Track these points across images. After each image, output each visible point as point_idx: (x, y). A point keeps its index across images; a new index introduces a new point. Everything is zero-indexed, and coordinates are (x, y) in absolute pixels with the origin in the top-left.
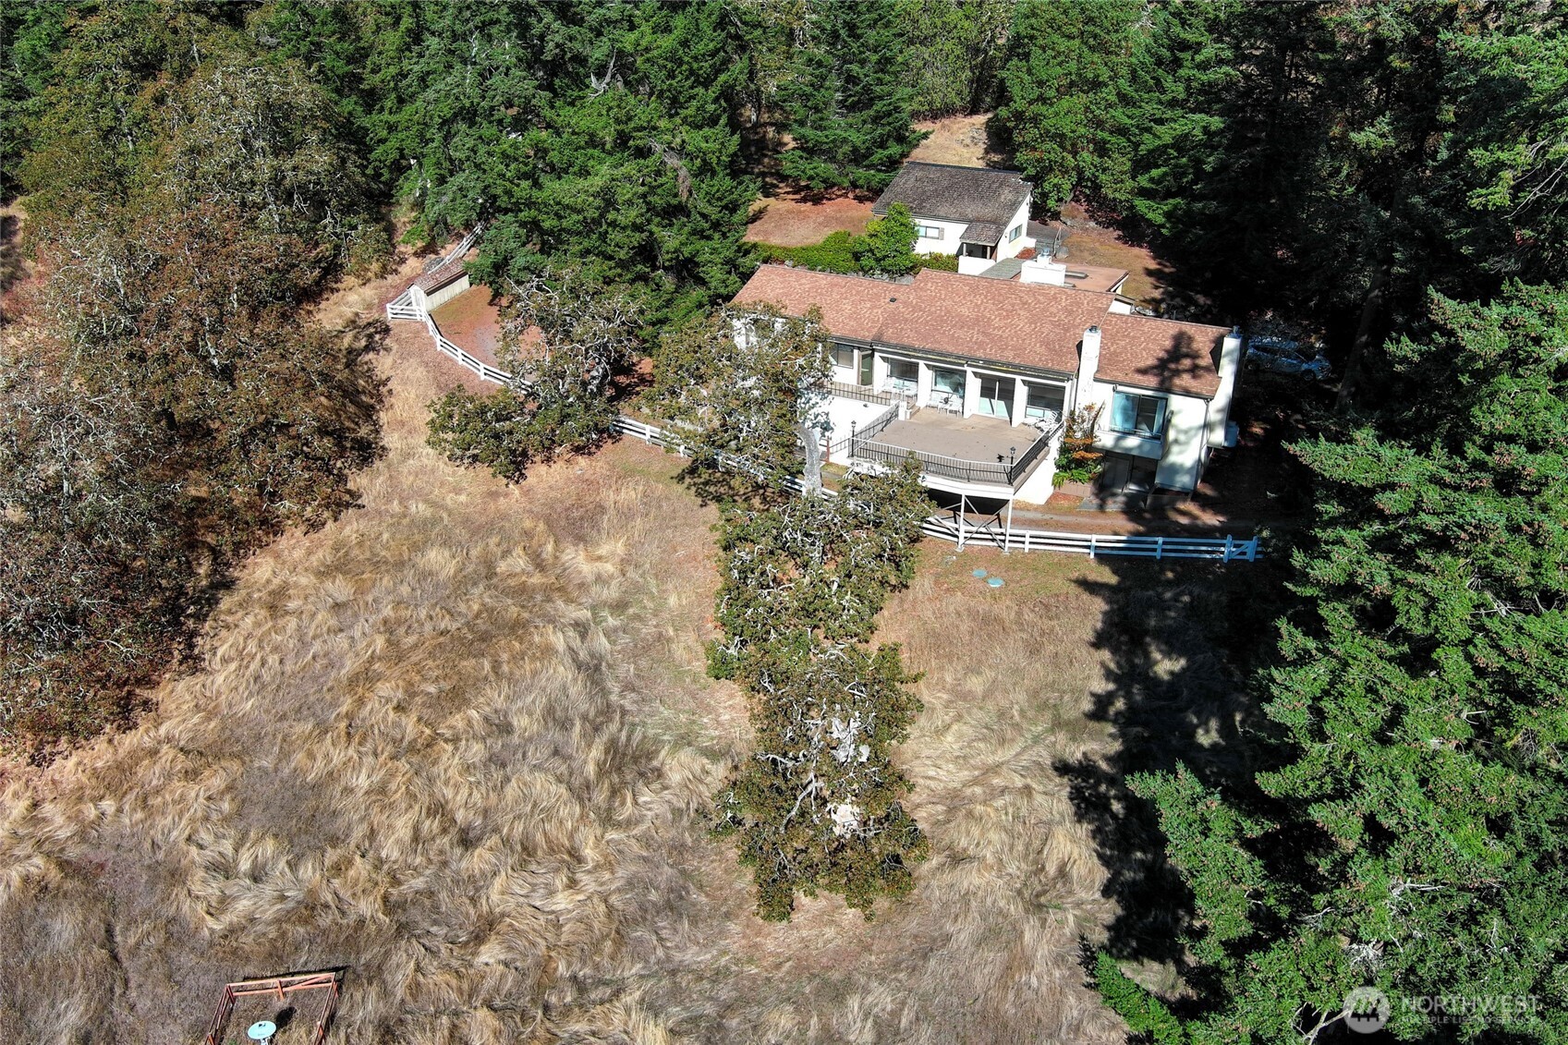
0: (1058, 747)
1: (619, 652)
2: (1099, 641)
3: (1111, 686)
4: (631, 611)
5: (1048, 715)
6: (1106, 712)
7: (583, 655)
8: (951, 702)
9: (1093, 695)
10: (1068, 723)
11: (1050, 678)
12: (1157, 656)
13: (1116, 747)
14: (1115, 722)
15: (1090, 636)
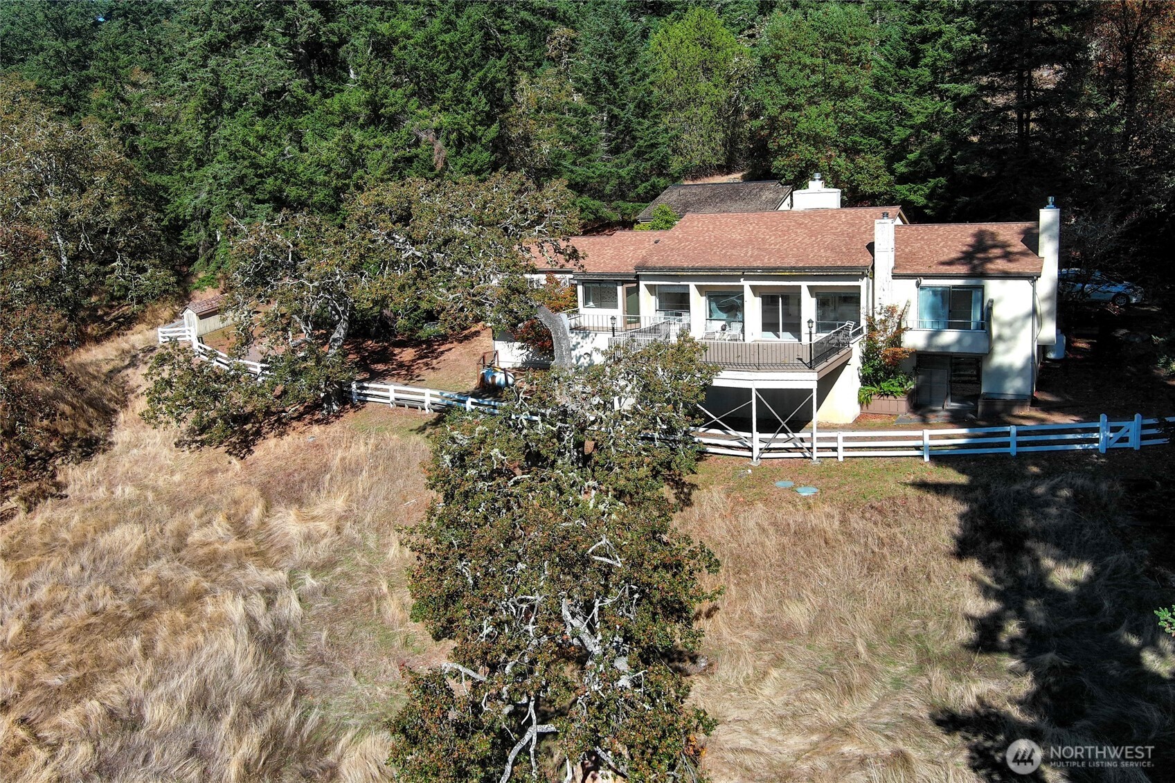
0: (935, 692)
1: (314, 617)
2: (964, 549)
3: (993, 605)
4: (339, 570)
5: (911, 651)
6: (995, 639)
7: (265, 624)
8: (765, 641)
9: (969, 618)
10: (942, 659)
11: (903, 601)
12: (1048, 563)
13: (1026, 685)
14: (1012, 652)
15: (948, 544)
